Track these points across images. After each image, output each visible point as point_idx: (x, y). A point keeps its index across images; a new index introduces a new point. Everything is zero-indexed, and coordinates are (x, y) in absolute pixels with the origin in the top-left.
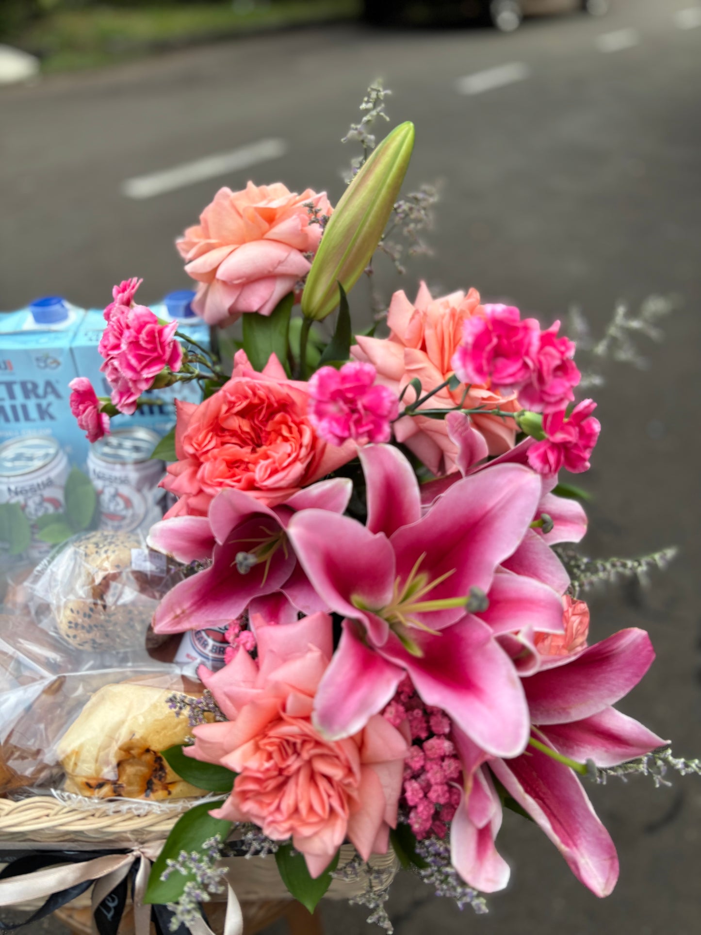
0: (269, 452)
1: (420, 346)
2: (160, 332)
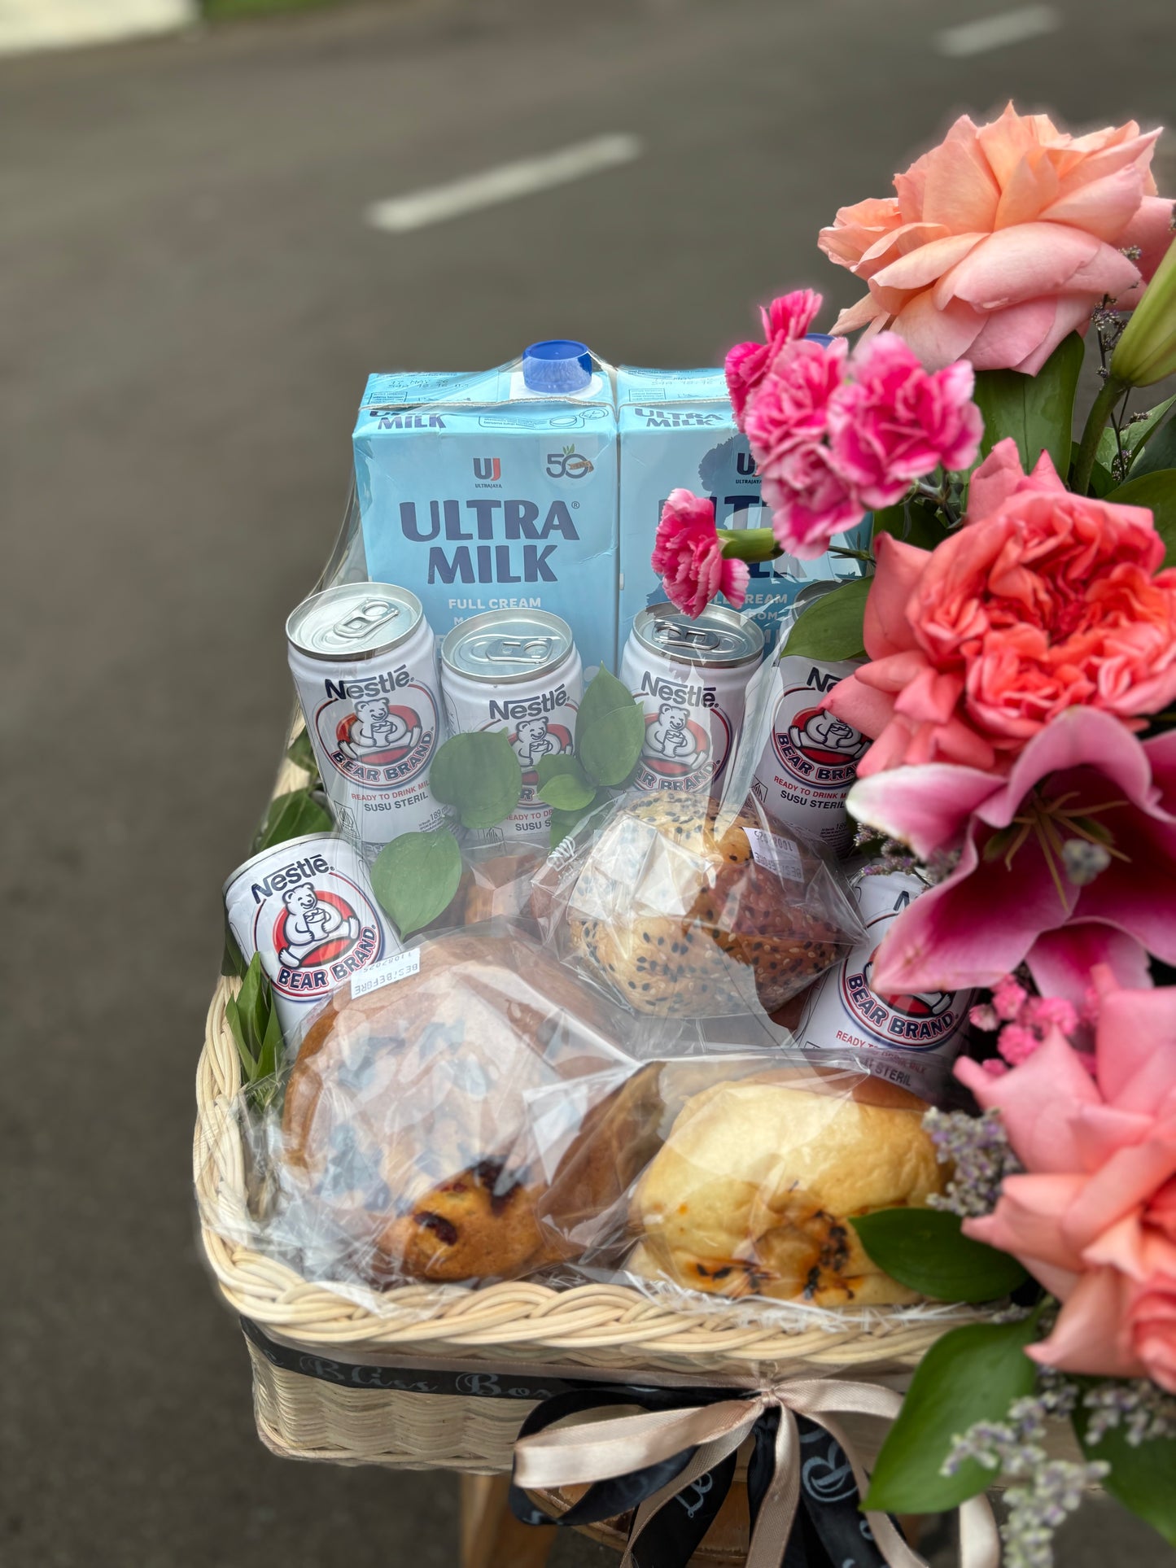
2: (942, 382)
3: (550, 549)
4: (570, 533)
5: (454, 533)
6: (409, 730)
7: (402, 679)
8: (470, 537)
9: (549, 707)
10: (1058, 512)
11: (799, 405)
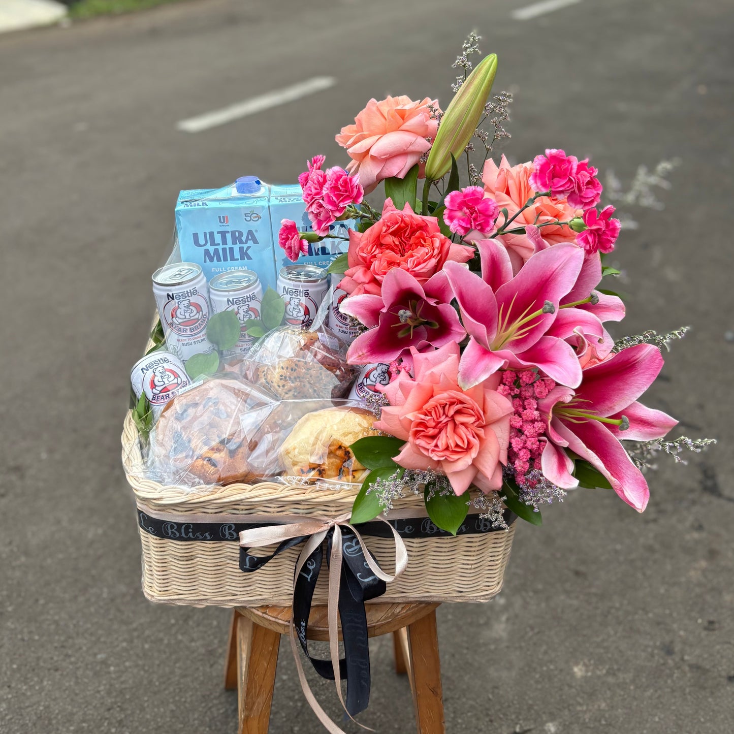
0: (413, 254)
1: (505, 191)
2: (351, 180)
3: (248, 248)
4: (256, 242)
5: (213, 243)
6: (198, 312)
7: (195, 292)
8: (219, 244)
9: (249, 300)
10: (398, 217)
11: (316, 189)
